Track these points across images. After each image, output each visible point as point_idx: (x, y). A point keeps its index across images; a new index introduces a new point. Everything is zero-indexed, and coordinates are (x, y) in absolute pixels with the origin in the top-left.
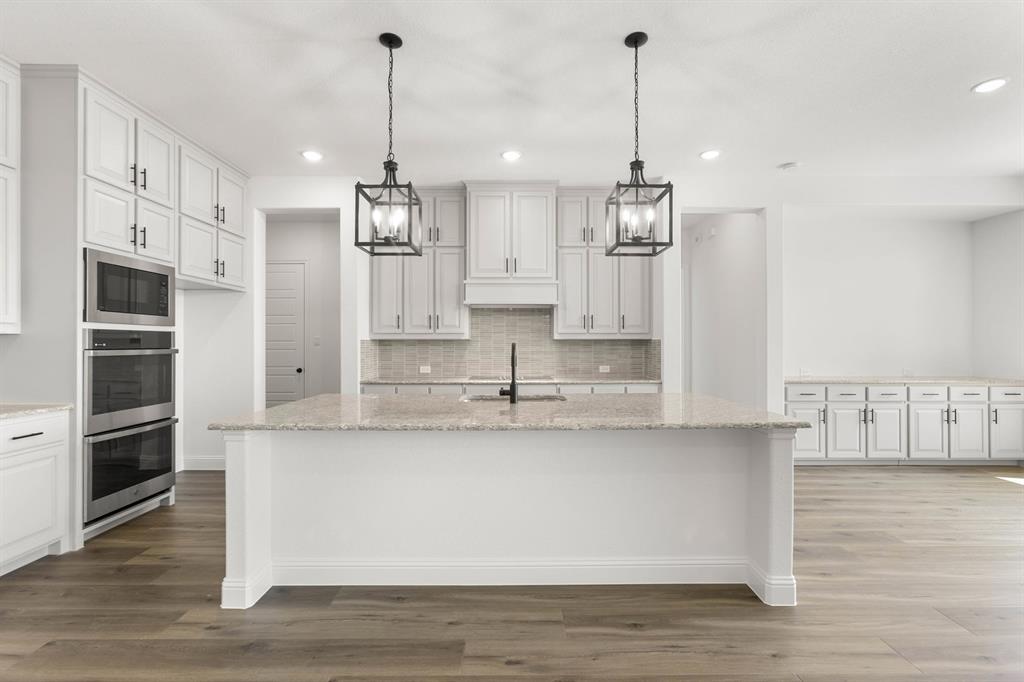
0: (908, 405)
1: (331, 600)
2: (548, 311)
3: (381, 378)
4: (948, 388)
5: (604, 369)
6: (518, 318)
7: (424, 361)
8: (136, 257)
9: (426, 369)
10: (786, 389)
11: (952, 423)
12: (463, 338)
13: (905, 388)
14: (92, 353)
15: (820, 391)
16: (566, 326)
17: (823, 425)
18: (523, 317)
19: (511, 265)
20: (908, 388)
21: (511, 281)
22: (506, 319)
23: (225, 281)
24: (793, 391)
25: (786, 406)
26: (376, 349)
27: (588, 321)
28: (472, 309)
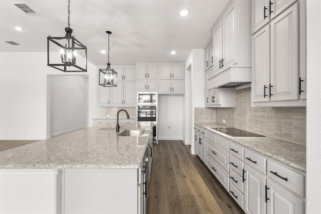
7: (224, 117)
9: (224, 121)
23: (175, 93)
28: (237, 90)
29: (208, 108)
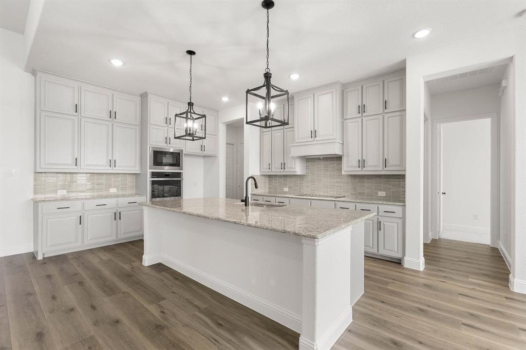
1: (163, 272)
2: (339, 158)
3: (269, 193)
5: (382, 194)
6: (329, 162)
7: (285, 185)
8: (167, 148)
9: (286, 189)
12: (297, 174)
14: (151, 179)
16: (349, 166)
18: (332, 162)
19: (314, 134)
21: (315, 142)
22: (322, 163)
23: (206, 153)
26: (267, 179)
27: (362, 163)
28: (307, 159)
29: (264, 175)
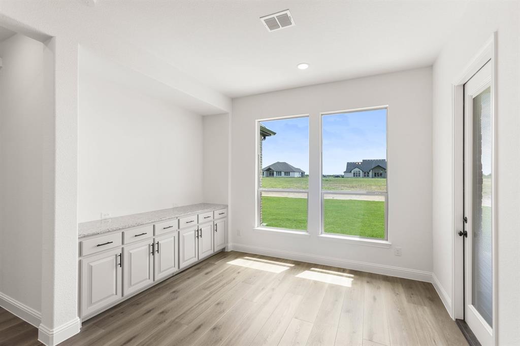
0: (179, 232)
4: (198, 215)
10: (80, 244)
11: (200, 237)
13: (177, 220)
15: (116, 238)
17: (119, 269)
20: (179, 220)
24: (88, 244)
25: (80, 262)
